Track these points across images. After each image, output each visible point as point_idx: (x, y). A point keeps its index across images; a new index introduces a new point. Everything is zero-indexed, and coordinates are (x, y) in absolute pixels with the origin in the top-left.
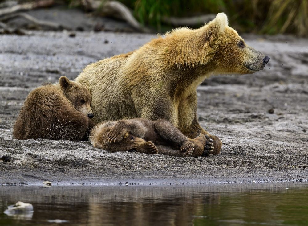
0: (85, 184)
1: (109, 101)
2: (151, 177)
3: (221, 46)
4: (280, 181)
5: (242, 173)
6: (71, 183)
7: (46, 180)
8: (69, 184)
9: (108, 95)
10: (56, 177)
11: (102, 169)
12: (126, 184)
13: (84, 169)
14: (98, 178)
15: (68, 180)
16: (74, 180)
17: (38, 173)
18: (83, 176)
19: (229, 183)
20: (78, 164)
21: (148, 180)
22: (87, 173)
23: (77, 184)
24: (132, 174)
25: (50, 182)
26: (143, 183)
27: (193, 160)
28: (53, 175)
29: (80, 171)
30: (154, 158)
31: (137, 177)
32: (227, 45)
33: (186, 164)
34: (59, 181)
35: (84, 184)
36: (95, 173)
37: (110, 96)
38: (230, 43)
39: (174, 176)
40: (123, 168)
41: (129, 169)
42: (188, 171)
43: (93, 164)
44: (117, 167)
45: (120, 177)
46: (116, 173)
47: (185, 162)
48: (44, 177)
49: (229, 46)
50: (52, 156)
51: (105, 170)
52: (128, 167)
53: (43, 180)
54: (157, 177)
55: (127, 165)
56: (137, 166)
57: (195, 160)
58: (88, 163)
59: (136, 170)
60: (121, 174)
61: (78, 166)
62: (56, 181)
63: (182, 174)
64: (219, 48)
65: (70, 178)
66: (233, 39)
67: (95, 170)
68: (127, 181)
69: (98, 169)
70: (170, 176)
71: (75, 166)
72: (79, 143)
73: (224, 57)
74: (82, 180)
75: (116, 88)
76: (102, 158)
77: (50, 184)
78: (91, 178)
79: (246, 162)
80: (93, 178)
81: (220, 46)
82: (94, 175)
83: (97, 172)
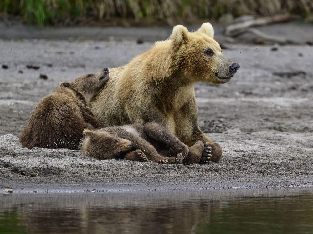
0: (49, 191)
1: (110, 113)
2: (123, 184)
3: (184, 56)
4: (264, 187)
5: (227, 179)
6: (34, 191)
7: (8, 188)
8: (31, 192)
9: (109, 107)
10: (20, 185)
11: (72, 176)
12: (93, 191)
13: (54, 176)
14: (65, 186)
15: (32, 188)
16: (39, 187)
17: (3, 181)
18: (50, 183)
19: (206, 189)
20: (49, 172)
21: (119, 187)
22: (55, 181)
23: (40, 191)
24: (104, 181)
25: (12, 190)
26: (111, 190)
27: (181, 167)
28: (18, 183)
29: (48, 179)
30: (139, 165)
31: (108, 184)
32: (191, 55)
33: (169, 171)
34: (22, 189)
35: (47, 191)
36: (63, 181)
37: (110, 108)
38: (195, 52)
39: (149, 183)
40: (96, 176)
41: (102, 177)
42: (166, 178)
43: (65, 172)
44: (89, 174)
45: (89, 184)
46: (87, 180)
47: (170, 169)
48: (8, 185)
49: (193, 55)
50: (27, 164)
51: (75, 177)
52: (101, 174)
53: (6, 187)
54: (130, 183)
55: (101, 173)
56: (114, 173)
57: (182, 167)
58: (61, 170)
59: (109, 177)
60: (91, 181)
61: (49, 174)
62: (19, 189)
63: (158, 181)
64: (181, 59)
65: (35, 185)
66: (199, 47)
67: (65, 177)
68: (95, 188)
69: (68, 177)
70: (144, 183)
71: (46, 174)
72: (73, 151)
73: (189, 66)
74: (47, 187)
75: (115, 101)
76: (81, 166)
77: (11, 192)
78: (57, 185)
79: (239, 168)
80: (59, 185)
81: (182, 57)
82: (61, 182)
83: (66, 180)
